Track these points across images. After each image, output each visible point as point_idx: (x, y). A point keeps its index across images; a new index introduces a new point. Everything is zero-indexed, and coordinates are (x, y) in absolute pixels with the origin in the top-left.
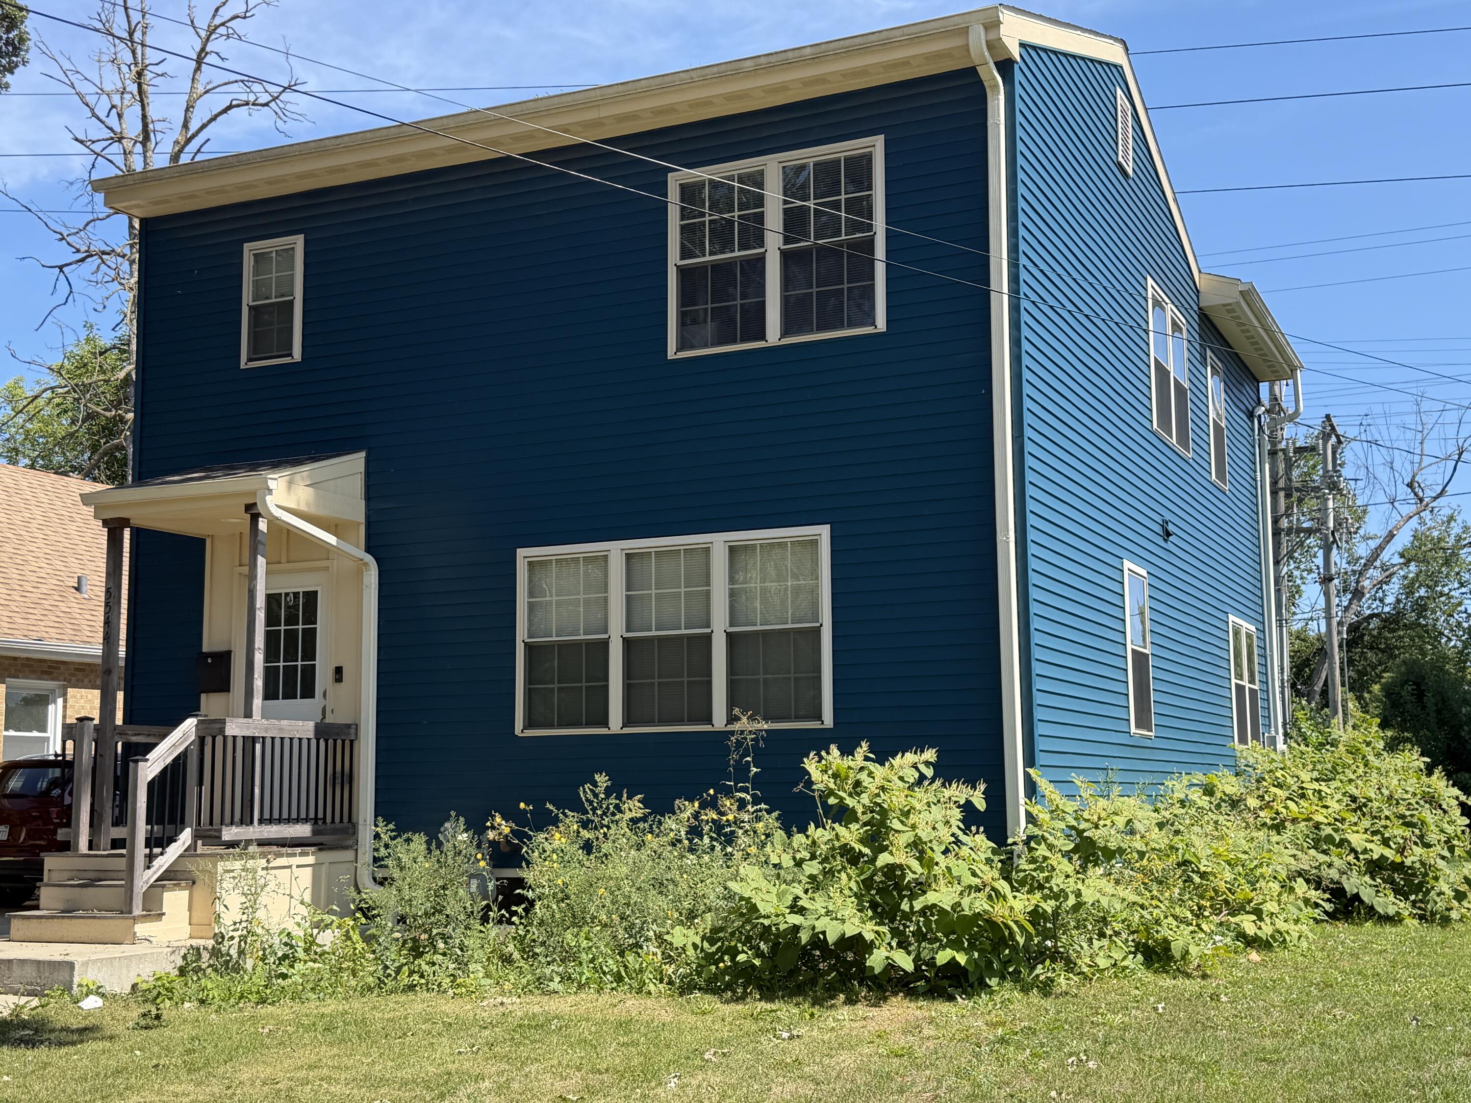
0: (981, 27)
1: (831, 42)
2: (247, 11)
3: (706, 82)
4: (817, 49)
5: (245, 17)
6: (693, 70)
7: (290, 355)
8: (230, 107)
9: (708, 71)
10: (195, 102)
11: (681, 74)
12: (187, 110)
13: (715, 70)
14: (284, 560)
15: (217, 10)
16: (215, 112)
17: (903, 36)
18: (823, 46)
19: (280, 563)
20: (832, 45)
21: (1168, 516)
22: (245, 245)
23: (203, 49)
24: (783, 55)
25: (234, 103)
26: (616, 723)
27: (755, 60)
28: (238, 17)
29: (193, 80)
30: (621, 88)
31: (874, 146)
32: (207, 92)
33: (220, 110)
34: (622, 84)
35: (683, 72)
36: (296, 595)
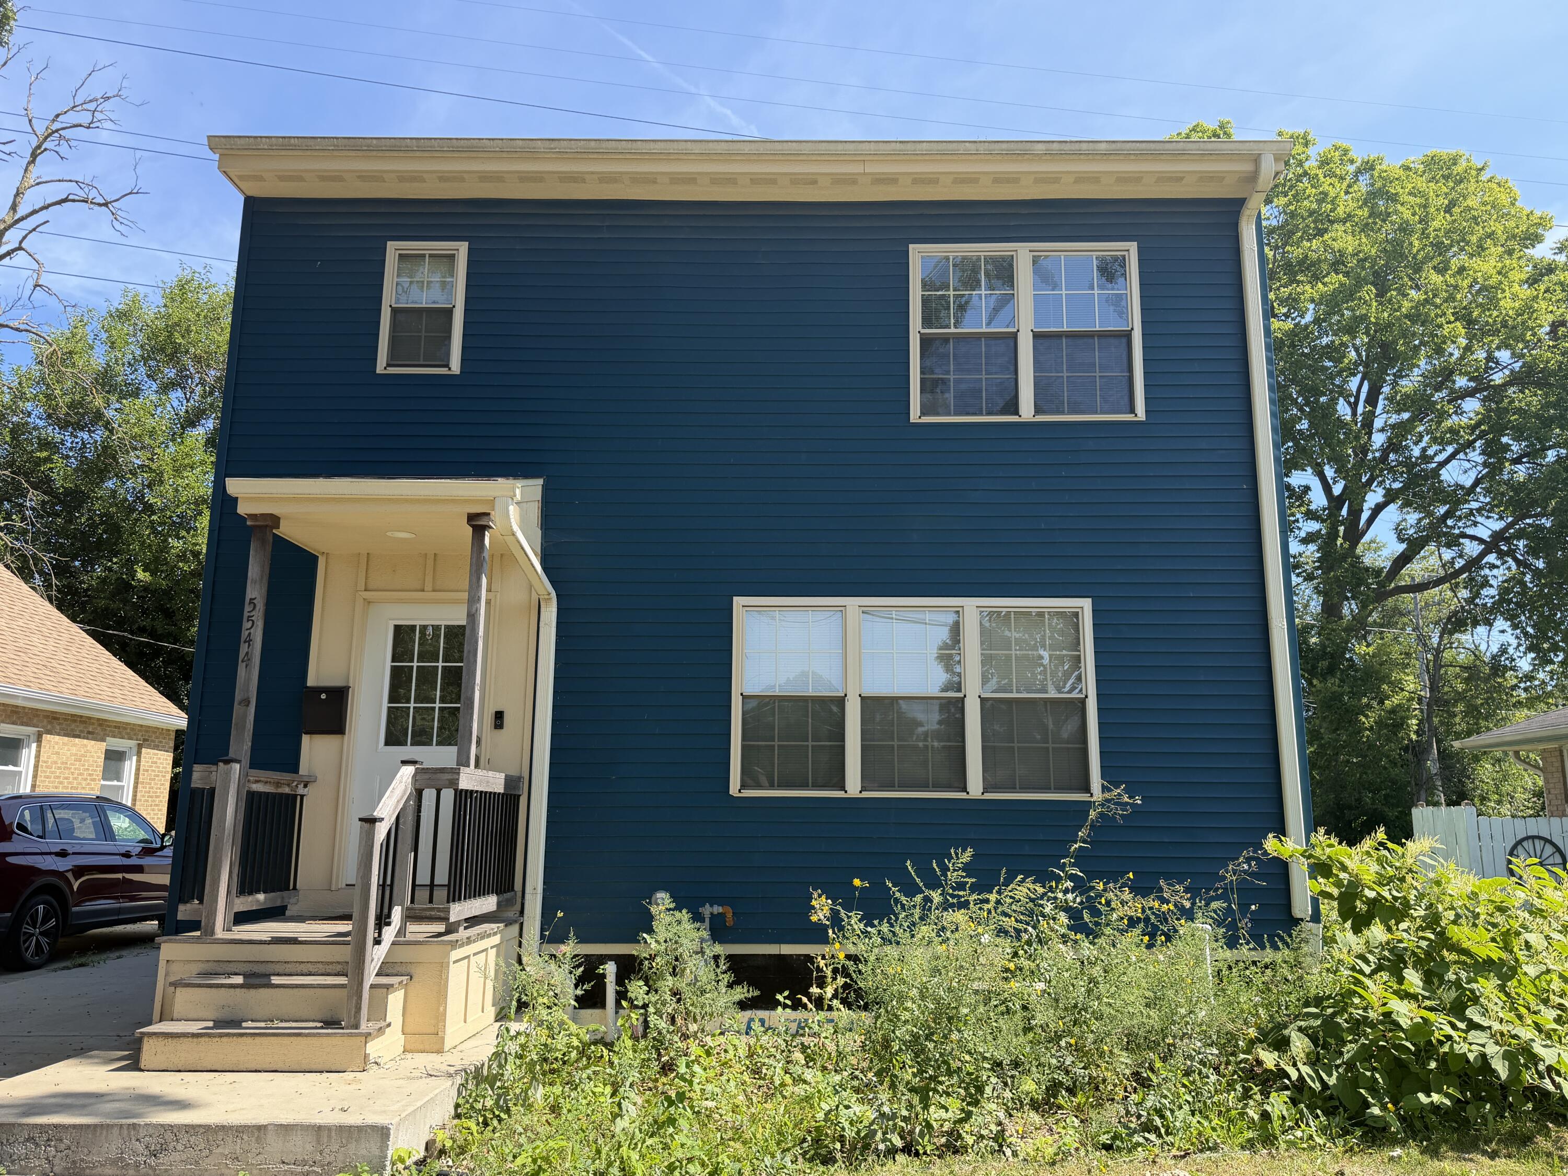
0: (1272, 157)
1: (1128, 142)
2: (92, 122)
3: (990, 157)
4: (1114, 146)
5: (88, 128)
6: (980, 142)
7: (447, 366)
8: (66, 200)
9: (996, 146)
10: (26, 190)
11: (967, 144)
12: (17, 194)
13: (1004, 146)
14: (428, 586)
15: (57, 116)
16: (49, 201)
17: (1198, 150)
18: (1119, 144)
19: (423, 590)
20: (1128, 146)
22: (389, 243)
23: (39, 147)
24: (1077, 146)
25: (71, 197)
26: (853, 786)
27: (1047, 145)
28: (81, 126)
29: (26, 170)
30: (898, 146)
31: (1128, 250)
32: (38, 184)
33: (54, 200)
34: (901, 142)
35: (970, 142)
36: (436, 628)
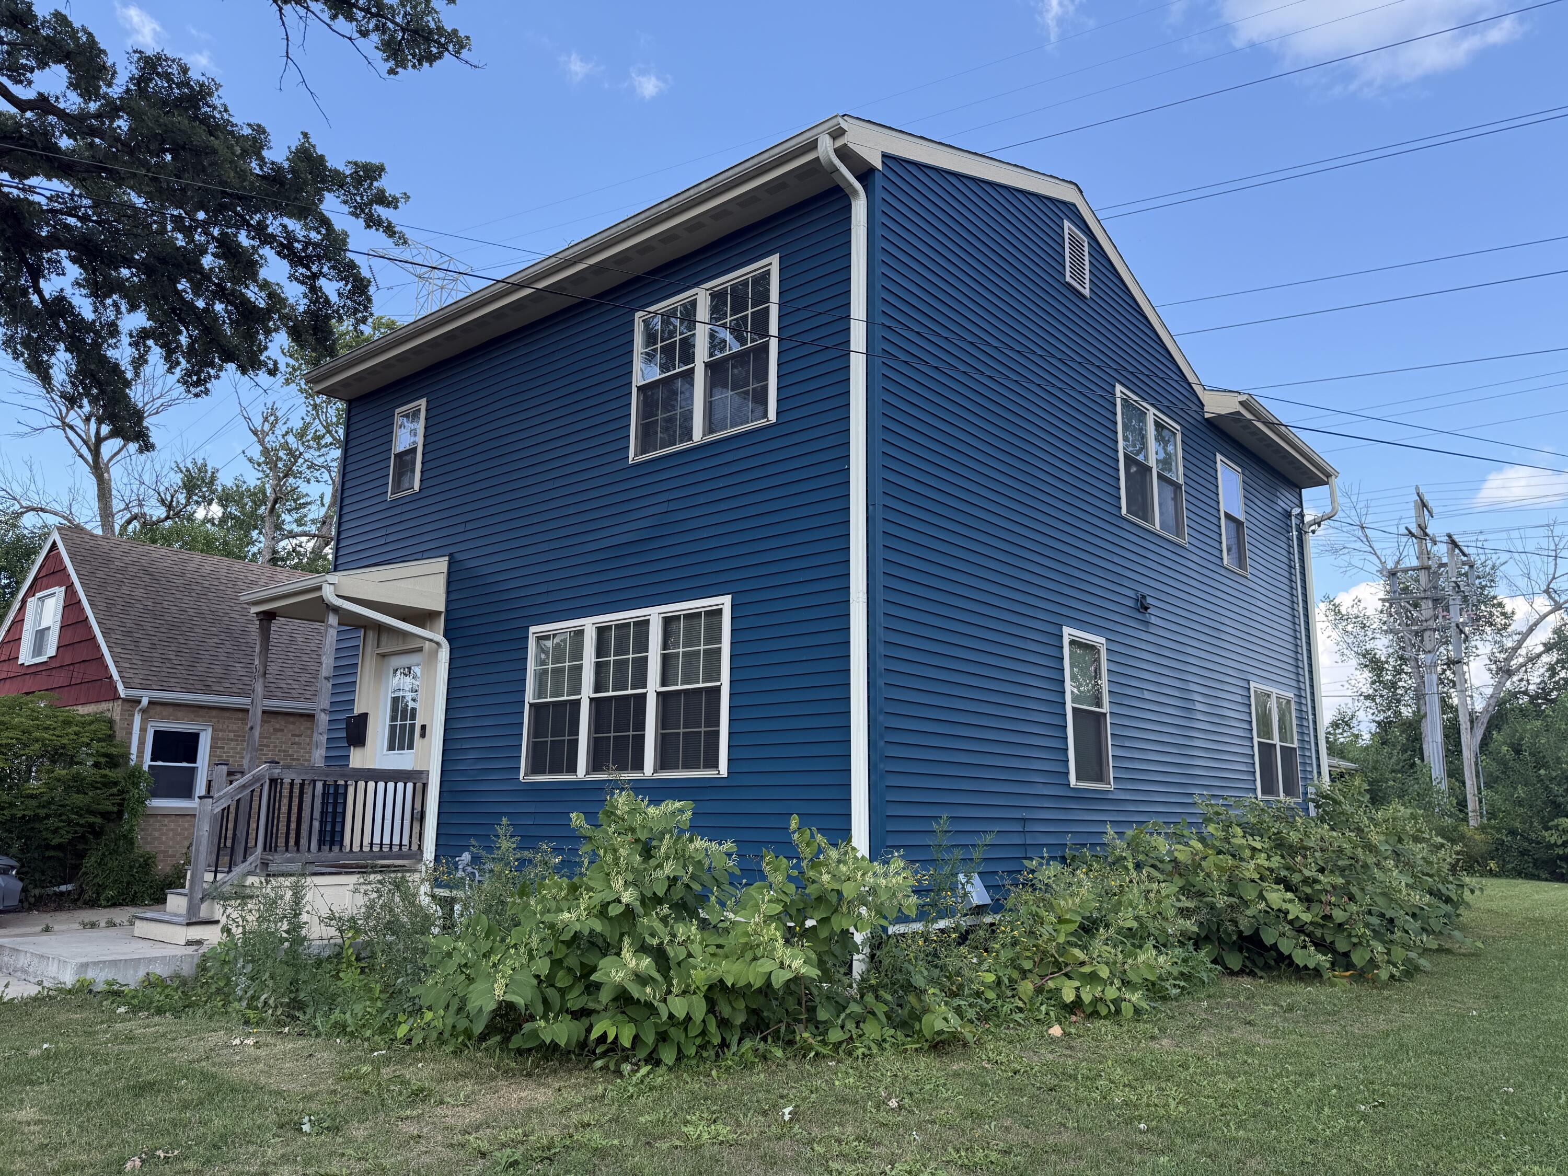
0: (827, 136)
3: (640, 228)
7: (413, 487)
21: (1146, 591)
22: (397, 409)
26: (581, 771)
31: (772, 264)
